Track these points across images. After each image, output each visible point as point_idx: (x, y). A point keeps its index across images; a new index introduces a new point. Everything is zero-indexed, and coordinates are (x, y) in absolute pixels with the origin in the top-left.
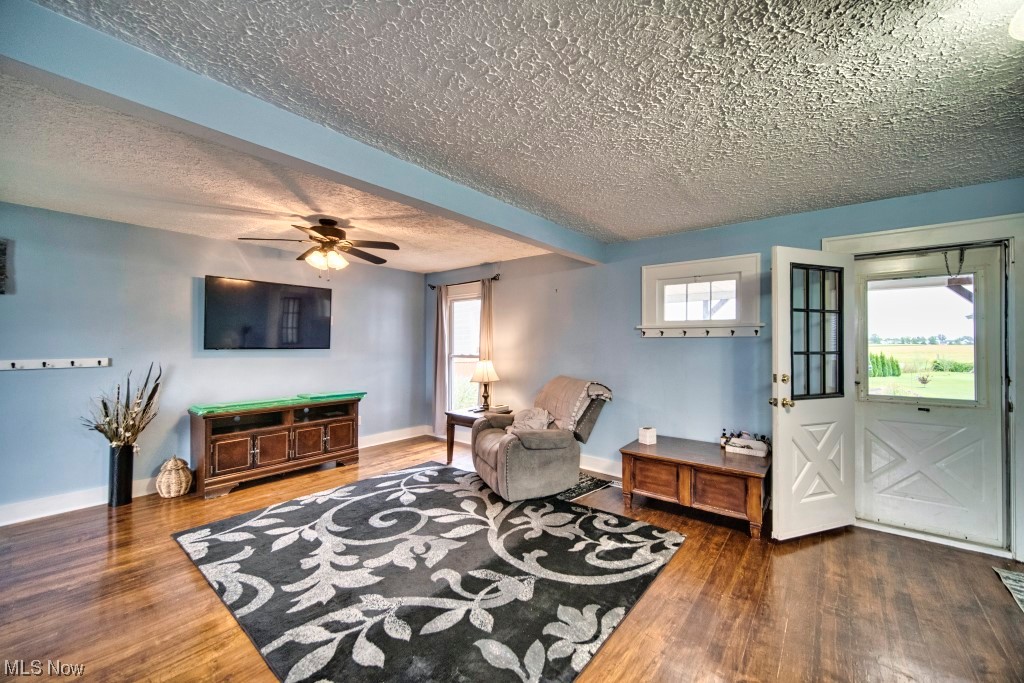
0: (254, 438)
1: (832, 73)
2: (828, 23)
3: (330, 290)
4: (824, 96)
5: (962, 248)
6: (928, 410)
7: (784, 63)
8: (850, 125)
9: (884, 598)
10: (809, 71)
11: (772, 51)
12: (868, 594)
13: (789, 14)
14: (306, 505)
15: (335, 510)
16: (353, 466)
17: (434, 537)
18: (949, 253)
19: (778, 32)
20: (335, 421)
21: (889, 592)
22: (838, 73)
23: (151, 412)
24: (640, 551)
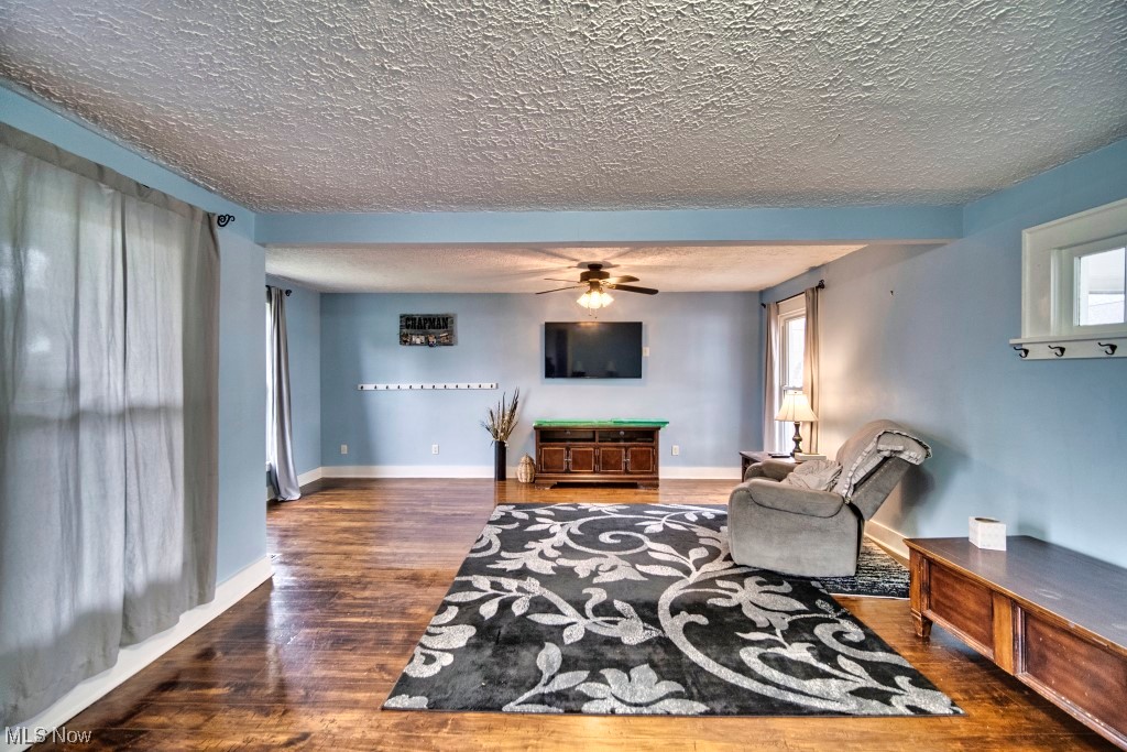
0: (568, 449)
3: (640, 324)
14: (580, 510)
15: (582, 521)
16: (653, 491)
17: (628, 564)
20: (635, 446)
23: (514, 421)
24: (833, 682)
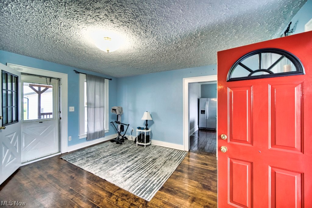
1: (60, 22)
2: (73, 12)
4: (51, 25)
5: (51, 78)
6: (42, 122)
7: (54, 9)
8: (47, 35)
9: (45, 179)
10: (56, 17)
11: (55, 4)
12: (41, 181)
13: (69, 2)
18: (47, 79)
19: (62, 2)
21: (46, 177)
22: (61, 23)
